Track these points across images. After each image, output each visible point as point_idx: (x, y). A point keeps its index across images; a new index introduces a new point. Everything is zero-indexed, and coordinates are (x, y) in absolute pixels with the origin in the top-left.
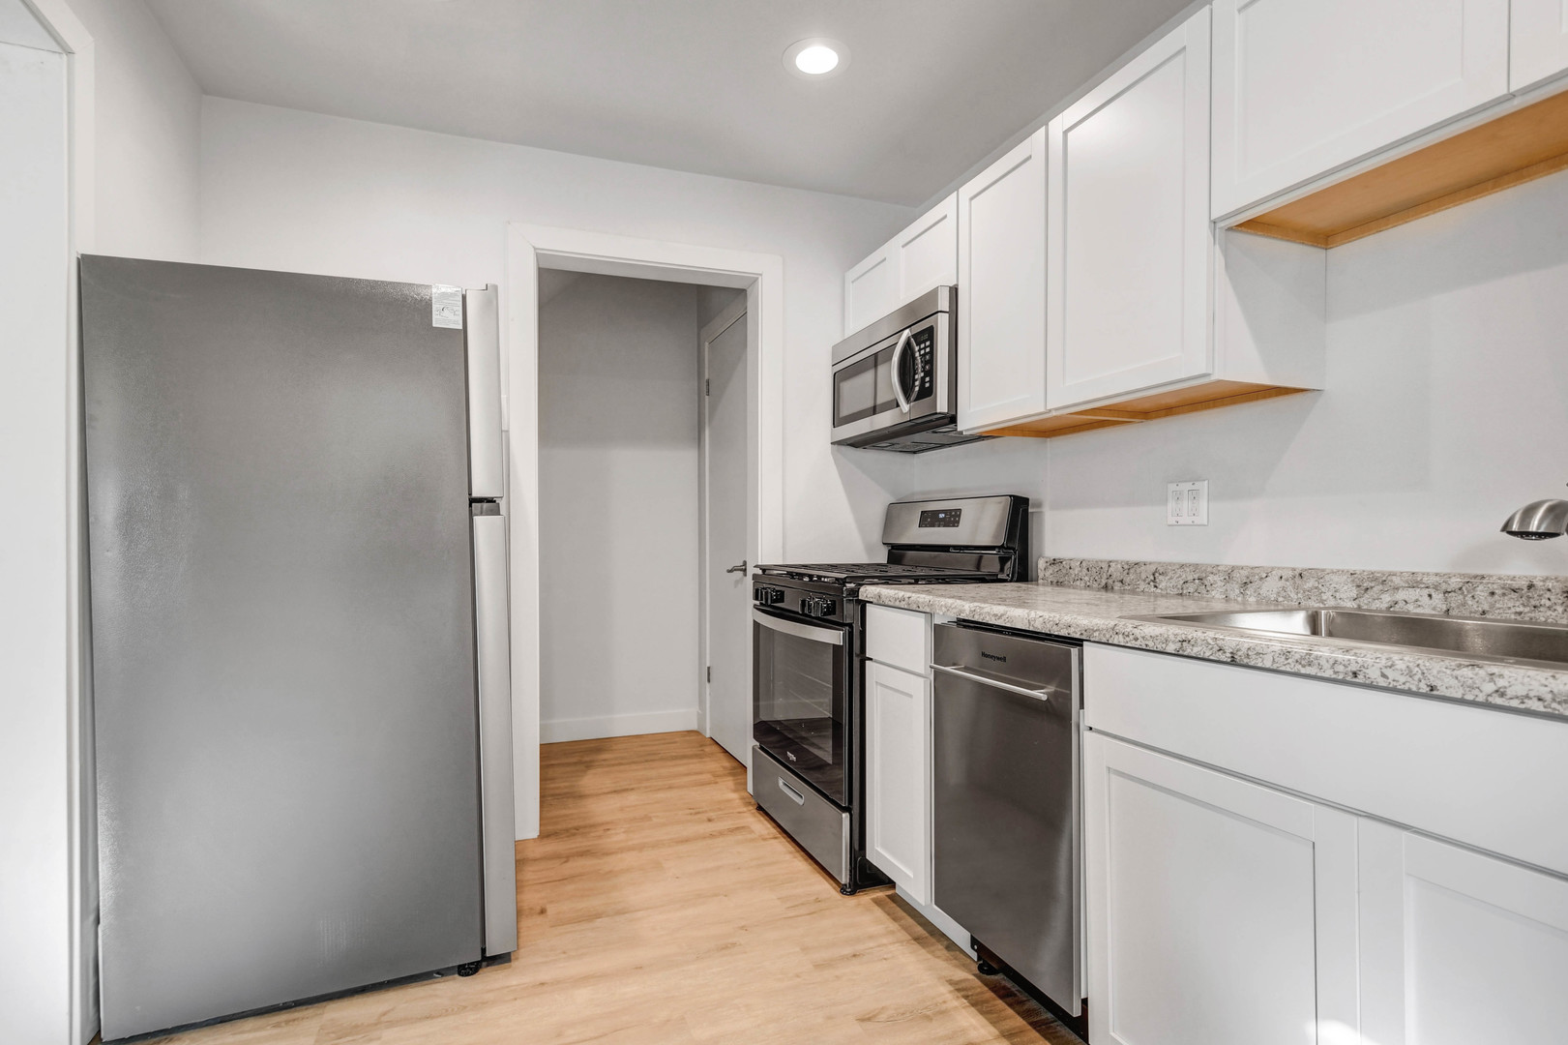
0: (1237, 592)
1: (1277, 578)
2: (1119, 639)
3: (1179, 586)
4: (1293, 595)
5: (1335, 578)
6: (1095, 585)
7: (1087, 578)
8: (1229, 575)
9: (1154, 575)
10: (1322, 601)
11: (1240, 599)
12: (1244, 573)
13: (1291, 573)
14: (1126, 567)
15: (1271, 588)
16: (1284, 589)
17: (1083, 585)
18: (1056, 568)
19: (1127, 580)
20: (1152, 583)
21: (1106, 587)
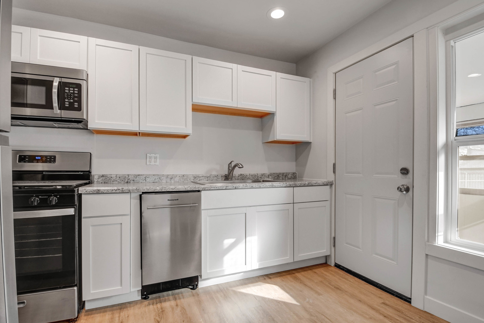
0: (169, 180)
1: (179, 177)
2: (213, 189)
3: (153, 180)
4: (182, 180)
5: (190, 176)
6: (123, 182)
7: (119, 180)
8: (167, 176)
9: (145, 178)
10: (188, 181)
11: (170, 182)
12: (171, 176)
13: (181, 176)
14: (135, 176)
15: (177, 179)
16: (180, 179)
17: (117, 182)
18: (104, 178)
19: (135, 180)
20: (144, 180)
21: (127, 182)
